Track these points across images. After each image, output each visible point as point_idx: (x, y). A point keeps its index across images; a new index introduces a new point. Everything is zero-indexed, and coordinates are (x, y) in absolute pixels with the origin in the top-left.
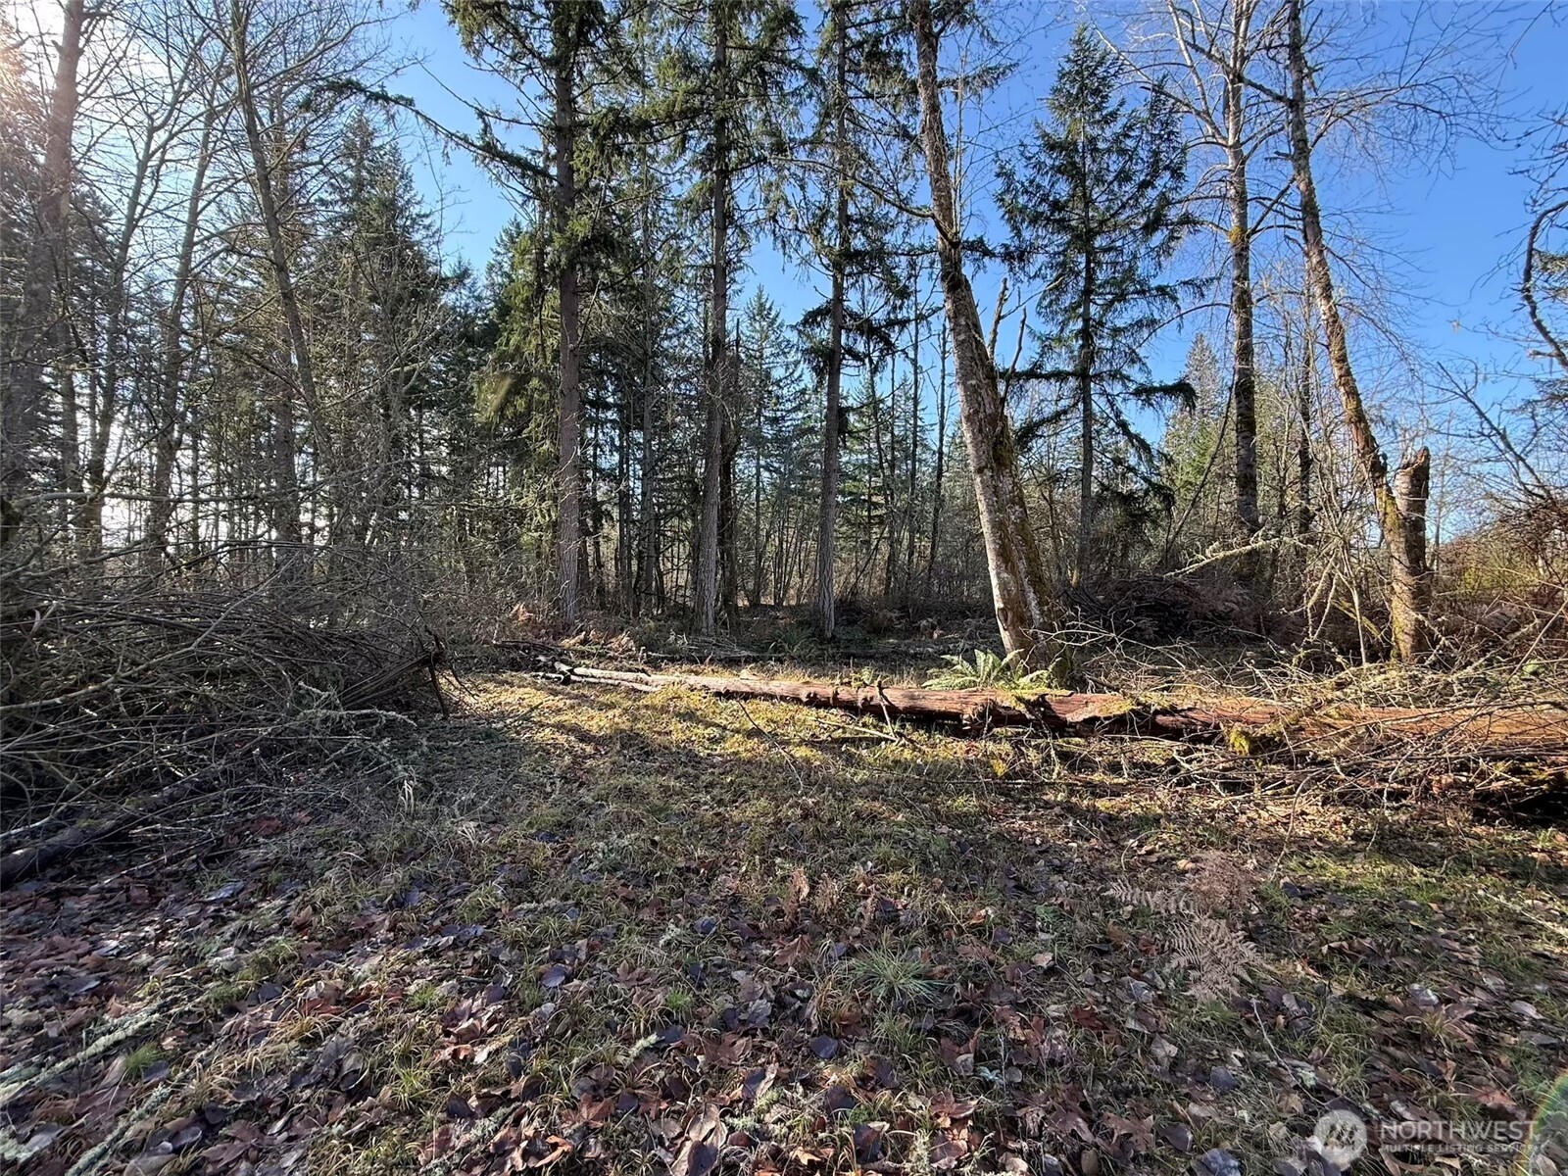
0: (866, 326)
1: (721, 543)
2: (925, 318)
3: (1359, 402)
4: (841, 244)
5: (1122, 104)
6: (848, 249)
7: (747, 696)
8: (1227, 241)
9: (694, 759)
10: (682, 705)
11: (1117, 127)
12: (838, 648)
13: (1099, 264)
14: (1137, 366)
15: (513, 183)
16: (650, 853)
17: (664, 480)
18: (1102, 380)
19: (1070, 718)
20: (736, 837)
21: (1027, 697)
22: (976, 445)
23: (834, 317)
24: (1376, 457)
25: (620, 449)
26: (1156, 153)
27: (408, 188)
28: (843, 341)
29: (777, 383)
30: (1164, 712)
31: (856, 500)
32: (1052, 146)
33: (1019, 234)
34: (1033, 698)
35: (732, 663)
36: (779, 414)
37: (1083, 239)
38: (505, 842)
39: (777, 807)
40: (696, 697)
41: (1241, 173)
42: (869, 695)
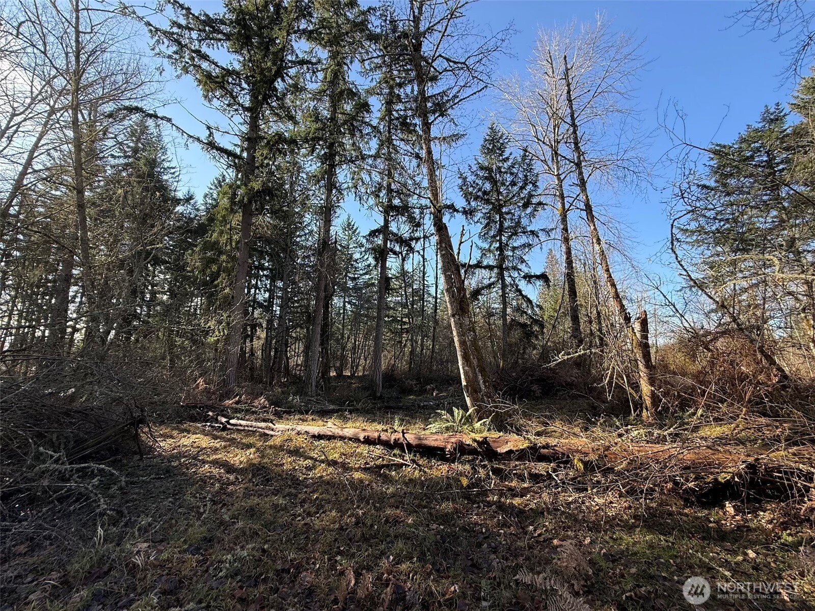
0: (399, 240)
1: (322, 344)
2: (428, 237)
3: (616, 289)
4: (388, 202)
5: (511, 154)
6: (391, 205)
7: (330, 438)
8: (558, 213)
9: (296, 483)
10: (292, 446)
11: (509, 163)
12: (383, 402)
13: (505, 219)
14: (524, 264)
15: (222, 160)
16: (260, 560)
17: (293, 307)
18: (509, 270)
19: (499, 450)
20: (316, 541)
21: (478, 439)
22: (451, 304)
23: (384, 234)
24: (626, 313)
25: (269, 291)
26: (526, 176)
27: (164, 154)
28: (388, 246)
29: (356, 261)
30: (544, 447)
31: (395, 320)
32: (482, 168)
33: (469, 203)
34: (481, 440)
35: (324, 414)
36: (356, 276)
37: (497, 208)
38: (165, 557)
39: (341, 516)
40: (300, 439)
41: (561, 186)
42: (397, 437)
